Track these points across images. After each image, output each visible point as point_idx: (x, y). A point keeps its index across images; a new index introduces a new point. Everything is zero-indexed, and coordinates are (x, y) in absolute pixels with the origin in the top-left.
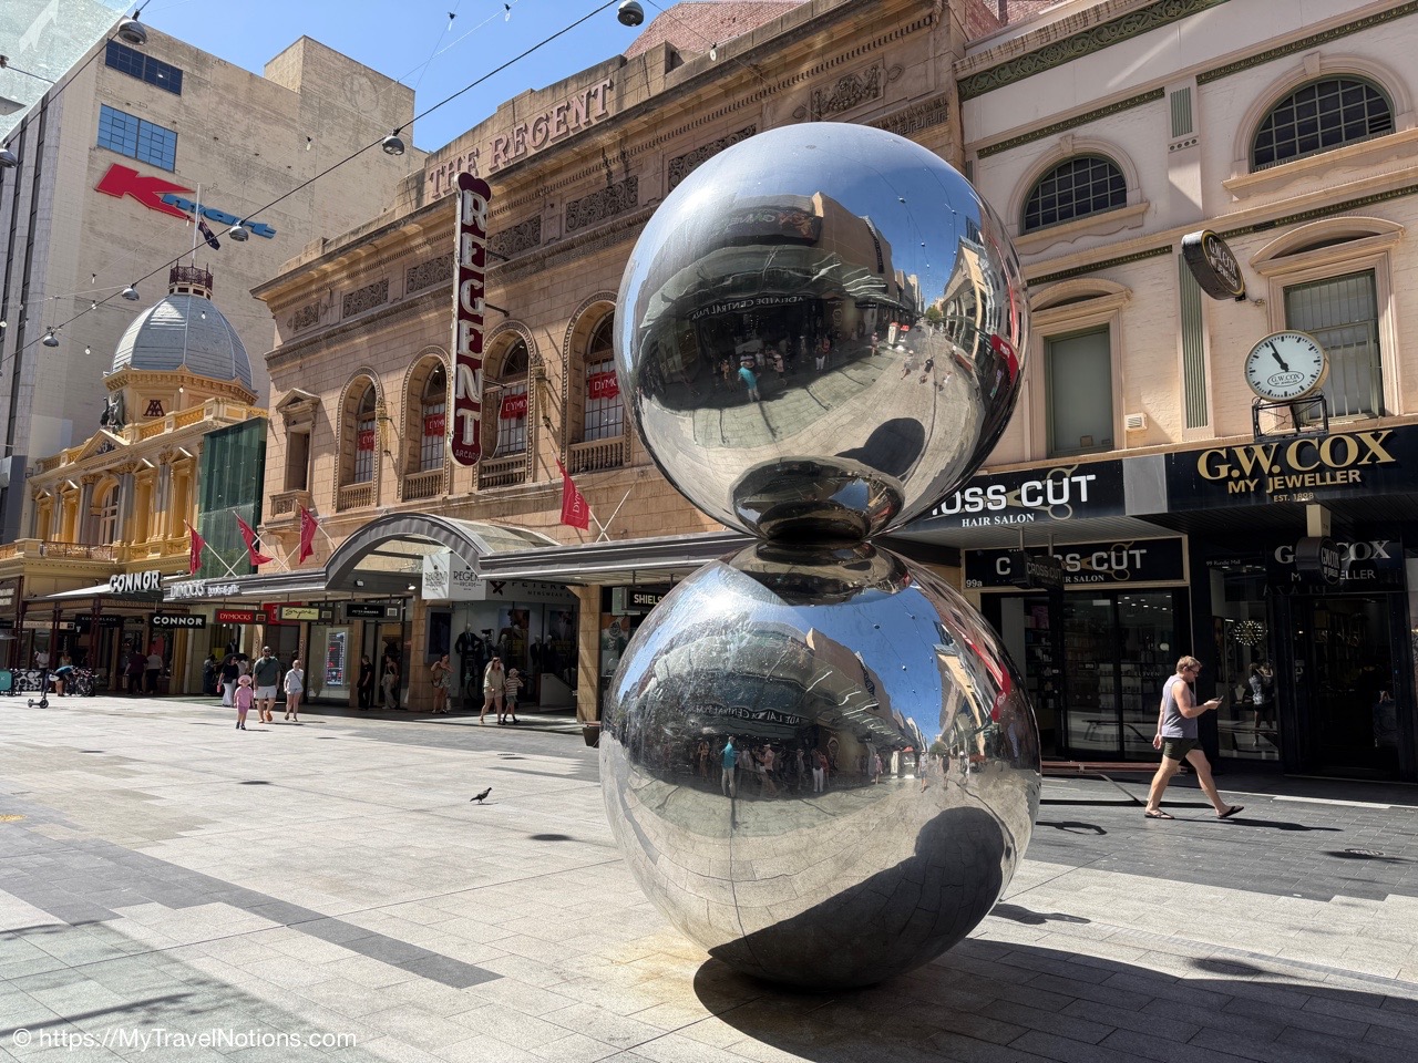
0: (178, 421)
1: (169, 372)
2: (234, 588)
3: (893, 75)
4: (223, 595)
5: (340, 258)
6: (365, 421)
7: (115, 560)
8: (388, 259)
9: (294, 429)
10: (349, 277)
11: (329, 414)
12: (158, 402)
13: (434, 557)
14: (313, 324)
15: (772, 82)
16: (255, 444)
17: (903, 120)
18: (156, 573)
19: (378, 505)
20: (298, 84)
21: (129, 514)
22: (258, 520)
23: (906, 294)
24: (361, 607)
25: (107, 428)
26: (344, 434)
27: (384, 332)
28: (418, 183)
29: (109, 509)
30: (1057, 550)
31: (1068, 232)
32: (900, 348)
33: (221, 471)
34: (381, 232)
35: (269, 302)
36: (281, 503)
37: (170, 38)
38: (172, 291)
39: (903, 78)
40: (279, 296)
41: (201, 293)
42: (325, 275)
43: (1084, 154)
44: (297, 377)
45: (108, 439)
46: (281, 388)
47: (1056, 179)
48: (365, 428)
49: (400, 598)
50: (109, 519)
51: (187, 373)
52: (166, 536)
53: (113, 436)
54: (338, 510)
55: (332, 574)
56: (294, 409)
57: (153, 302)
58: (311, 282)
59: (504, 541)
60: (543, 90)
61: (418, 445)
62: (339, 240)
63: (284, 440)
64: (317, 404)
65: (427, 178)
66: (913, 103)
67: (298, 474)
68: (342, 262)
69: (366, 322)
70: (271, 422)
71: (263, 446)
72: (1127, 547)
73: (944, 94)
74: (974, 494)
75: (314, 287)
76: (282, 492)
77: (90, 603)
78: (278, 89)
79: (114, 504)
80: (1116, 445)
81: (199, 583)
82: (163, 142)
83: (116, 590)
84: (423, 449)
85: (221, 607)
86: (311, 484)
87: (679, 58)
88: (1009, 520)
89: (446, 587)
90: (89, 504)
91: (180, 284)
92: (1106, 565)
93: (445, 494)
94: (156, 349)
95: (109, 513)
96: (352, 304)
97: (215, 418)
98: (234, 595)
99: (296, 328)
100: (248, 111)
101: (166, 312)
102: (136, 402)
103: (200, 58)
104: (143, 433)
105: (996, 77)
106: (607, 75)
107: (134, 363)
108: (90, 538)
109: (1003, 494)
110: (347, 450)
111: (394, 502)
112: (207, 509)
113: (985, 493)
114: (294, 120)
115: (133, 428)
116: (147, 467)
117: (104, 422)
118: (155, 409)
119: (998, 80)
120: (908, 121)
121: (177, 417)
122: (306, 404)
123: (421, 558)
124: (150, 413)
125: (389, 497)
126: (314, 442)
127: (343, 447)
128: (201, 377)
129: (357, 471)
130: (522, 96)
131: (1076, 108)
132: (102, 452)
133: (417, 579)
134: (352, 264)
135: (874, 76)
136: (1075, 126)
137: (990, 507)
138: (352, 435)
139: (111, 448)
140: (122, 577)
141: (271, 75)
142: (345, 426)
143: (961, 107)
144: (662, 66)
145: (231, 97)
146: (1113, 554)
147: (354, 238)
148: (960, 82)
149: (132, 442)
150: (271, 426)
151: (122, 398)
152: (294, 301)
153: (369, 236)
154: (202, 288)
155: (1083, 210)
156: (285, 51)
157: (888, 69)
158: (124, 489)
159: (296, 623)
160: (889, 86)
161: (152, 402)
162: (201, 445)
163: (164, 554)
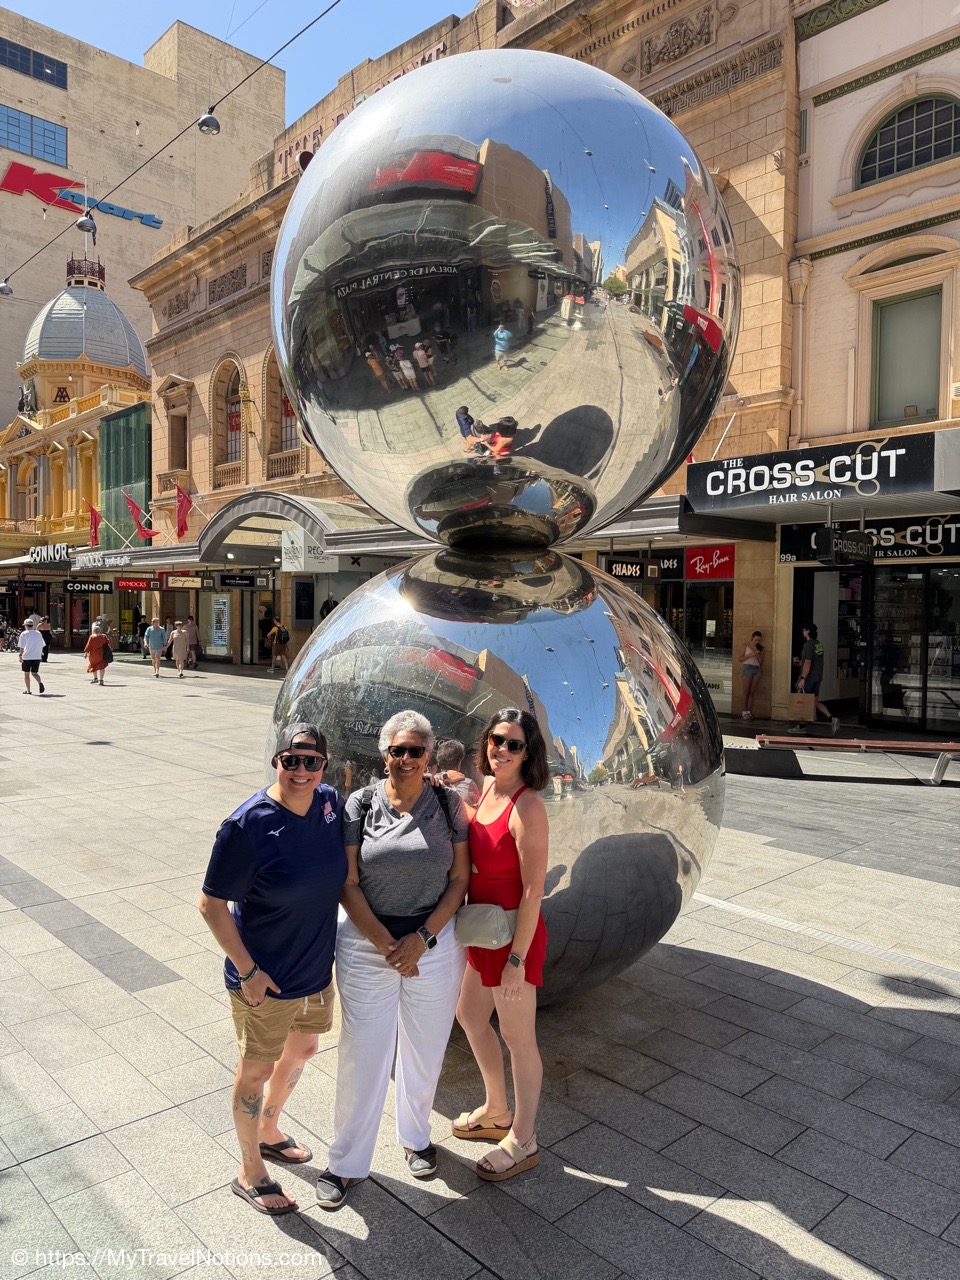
0: (80, 406)
1: (71, 361)
2: (125, 560)
3: (725, 17)
4: (117, 566)
5: (202, 246)
6: (233, 404)
7: (39, 532)
8: (246, 244)
9: (173, 412)
10: (211, 264)
11: (201, 397)
12: (65, 389)
13: (290, 532)
14: (183, 311)
15: (601, 33)
16: (143, 427)
17: (734, 67)
18: (64, 545)
19: (247, 484)
20: (175, 71)
21: (47, 492)
22: (149, 496)
23: (585, 263)
24: (233, 577)
25: (23, 414)
26: (215, 416)
27: (245, 316)
28: (269, 166)
29: (32, 487)
30: (868, 524)
31: (904, 185)
32: (577, 325)
33: (117, 452)
34: (237, 217)
35: (146, 290)
36: (166, 482)
37: (52, 31)
38: (69, 284)
39: (737, 19)
40: (153, 286)
41: (95, 285)
42: (190, 264)
43: (931, 95)
44: (173, 363)
45: (25, 424)
46: (160, 374)
47: (896, 125)
48: (233, 410)
49: (270, 569)
50: (32, 496)
51: (87, 361)
52: (77, 511)
53: (27, 421)
54: (215, 488)
55: (204, 547)
56: (171, 394)
57: (52, 295)
58: (178, 272)
59: (352, 519)
60: (380, 59)
61: (279, 426)
62: (202, 227)
63: (166, 423)
64: (191, 388)
65: (276, 160)
66: (745, 48)
67: (180, 456)
68: (203, 250)
69: (227, 308)
70: (154, 406)
71: (149, 427)
72: (942, 521)
73: (777, 35)
74: (782, 470)
75: (181, 276)
76: (167, 472)
77: (16, 571)
78: (156, 77)
79: (35, 483)
80: (940, 416)
81: (98, 555)
82: (53, 138)
83: (35, 560)
84: (284, 430)
85: (119, 575)
86: (191, 463)
87: (511, 13)
88: (816, 497)
89: (302, 560)
90: (15, 484)
91: (77, 277)
92: (920, 540)
93: (302, 472)
94: (60, 340)
95: (32, 491)
96: (216, 290)
97: (110, 403)
98: (126, 565)
99: (170, 316)
100: (130, 101)
101: (67, 303)
102: (47, 392)
103: (82, 50)
104: (53, 418)
105: (836, 10)
106: (440, 37)
107: (40, 354)
108: (19, 514)
109: (811, 469)
110: (219, 432)
111: (260, 480)
112: (108, 488)
113: (793, 469)
114: (173, 109)
115: (44, 413)
116: (57, 450)
117: (21, 408)
118: (62, 396)
119: (839, 14)
120: (739, 68)
121: (79, 403)
122: (181, 389)
123: (280, 532)
124: (58, 399)
125: (255, 476)
126: (191, 424)
127: (215, 428)
128: (100, 365)
129: (229, 451)
130: (360, 67)
131: (922, 41)
132: (20, 437)
133: (277, 552)
134: (213, 251)
135: (708, 19)
136: (920, 63)
137: (799, 483)
138: (222, 418)
139: (28, 432)
140: (38, 549)
141: (150, 64)
142: (216, 409)
143: (797, 48)
144: (493, 24)
145: (113, 88)
146: (928, 528)
147: (214, 225)
148: (797, 20)
149: (44, 427)
150: (155, 410)
151: (34, 387)
152: (167, 289)
153: (226, 222)
154: (95, 279)
155: (923, 159)
156: (161, 38)
157: (721, 9)
158: (42, 469)
159: (186, 590)
160: (722, 30)
161: (59, 389)
162: (99, 428)
163: (77, 528)
